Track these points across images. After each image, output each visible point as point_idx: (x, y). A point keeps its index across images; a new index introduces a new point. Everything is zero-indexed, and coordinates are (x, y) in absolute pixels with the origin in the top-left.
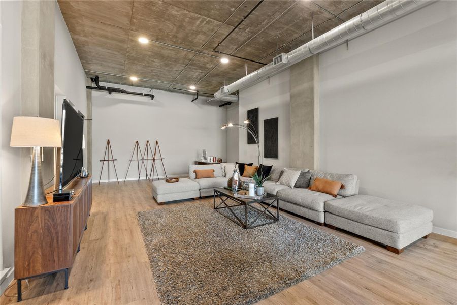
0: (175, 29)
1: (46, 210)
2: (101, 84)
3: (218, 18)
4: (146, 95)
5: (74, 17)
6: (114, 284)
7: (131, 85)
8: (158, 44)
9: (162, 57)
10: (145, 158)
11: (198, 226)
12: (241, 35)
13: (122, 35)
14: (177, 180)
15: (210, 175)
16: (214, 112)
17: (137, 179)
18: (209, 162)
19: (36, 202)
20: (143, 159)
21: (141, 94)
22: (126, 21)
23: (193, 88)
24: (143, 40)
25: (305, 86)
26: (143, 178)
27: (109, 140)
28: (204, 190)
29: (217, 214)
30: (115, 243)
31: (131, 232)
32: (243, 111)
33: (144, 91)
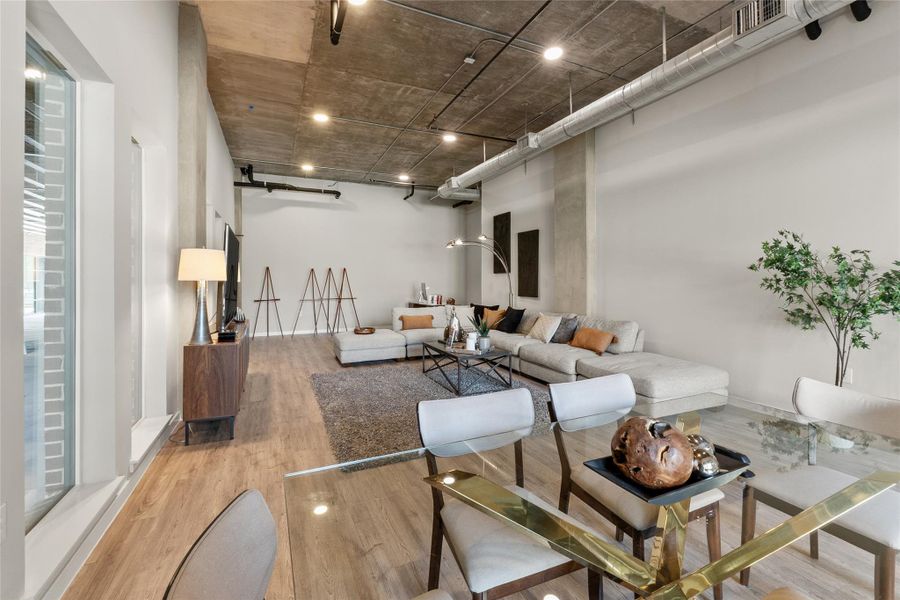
0: (367, 102)
1: (213, 349)
2: (257, 177)
3: (428, 86)
4: (326, 192)
5: (225, 95)
6: (283, 438)
7: (304, 176)
8: (341, 121)
9: (350, 137)
10: (325, 297)
11: (394, 390)
12: (470, 105)
13: (290, 112)
14: (371, 331)
15: (426, 323)
16: (444, 217)
17: (313, 332)
18: (430, 303)
19: (201, 340)
20: (321, 299)
21: (319, 191)
22: (295, 96)
23: (404, 178)
24: (321, 118)
25: (575, 179)
26: (322, 330)
27: (268, 268)
28: (413, 346)
29: (425, 379)
30: (283, 405)
31: (303, 396)
32: (487, 216)
33: (325, 185)
